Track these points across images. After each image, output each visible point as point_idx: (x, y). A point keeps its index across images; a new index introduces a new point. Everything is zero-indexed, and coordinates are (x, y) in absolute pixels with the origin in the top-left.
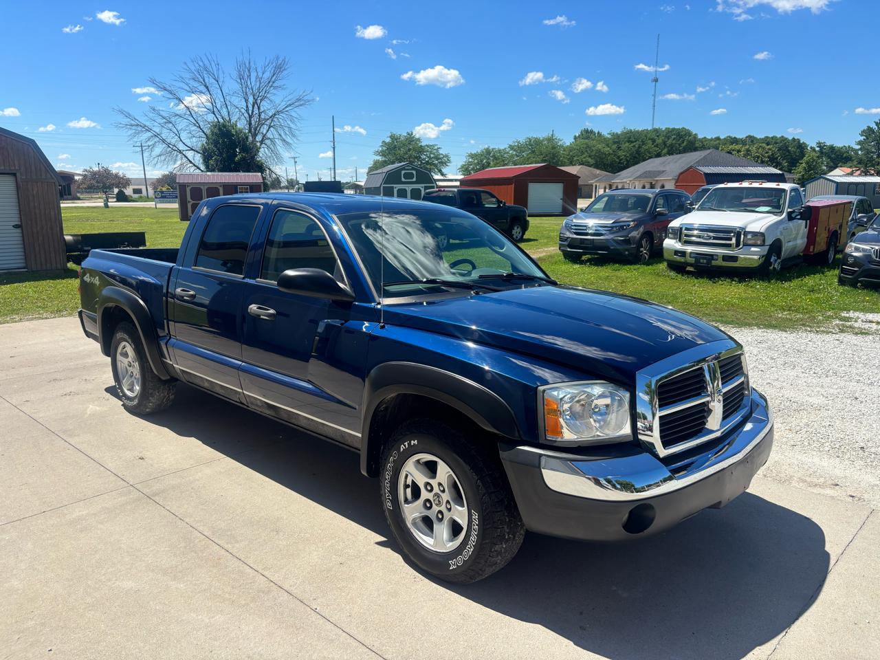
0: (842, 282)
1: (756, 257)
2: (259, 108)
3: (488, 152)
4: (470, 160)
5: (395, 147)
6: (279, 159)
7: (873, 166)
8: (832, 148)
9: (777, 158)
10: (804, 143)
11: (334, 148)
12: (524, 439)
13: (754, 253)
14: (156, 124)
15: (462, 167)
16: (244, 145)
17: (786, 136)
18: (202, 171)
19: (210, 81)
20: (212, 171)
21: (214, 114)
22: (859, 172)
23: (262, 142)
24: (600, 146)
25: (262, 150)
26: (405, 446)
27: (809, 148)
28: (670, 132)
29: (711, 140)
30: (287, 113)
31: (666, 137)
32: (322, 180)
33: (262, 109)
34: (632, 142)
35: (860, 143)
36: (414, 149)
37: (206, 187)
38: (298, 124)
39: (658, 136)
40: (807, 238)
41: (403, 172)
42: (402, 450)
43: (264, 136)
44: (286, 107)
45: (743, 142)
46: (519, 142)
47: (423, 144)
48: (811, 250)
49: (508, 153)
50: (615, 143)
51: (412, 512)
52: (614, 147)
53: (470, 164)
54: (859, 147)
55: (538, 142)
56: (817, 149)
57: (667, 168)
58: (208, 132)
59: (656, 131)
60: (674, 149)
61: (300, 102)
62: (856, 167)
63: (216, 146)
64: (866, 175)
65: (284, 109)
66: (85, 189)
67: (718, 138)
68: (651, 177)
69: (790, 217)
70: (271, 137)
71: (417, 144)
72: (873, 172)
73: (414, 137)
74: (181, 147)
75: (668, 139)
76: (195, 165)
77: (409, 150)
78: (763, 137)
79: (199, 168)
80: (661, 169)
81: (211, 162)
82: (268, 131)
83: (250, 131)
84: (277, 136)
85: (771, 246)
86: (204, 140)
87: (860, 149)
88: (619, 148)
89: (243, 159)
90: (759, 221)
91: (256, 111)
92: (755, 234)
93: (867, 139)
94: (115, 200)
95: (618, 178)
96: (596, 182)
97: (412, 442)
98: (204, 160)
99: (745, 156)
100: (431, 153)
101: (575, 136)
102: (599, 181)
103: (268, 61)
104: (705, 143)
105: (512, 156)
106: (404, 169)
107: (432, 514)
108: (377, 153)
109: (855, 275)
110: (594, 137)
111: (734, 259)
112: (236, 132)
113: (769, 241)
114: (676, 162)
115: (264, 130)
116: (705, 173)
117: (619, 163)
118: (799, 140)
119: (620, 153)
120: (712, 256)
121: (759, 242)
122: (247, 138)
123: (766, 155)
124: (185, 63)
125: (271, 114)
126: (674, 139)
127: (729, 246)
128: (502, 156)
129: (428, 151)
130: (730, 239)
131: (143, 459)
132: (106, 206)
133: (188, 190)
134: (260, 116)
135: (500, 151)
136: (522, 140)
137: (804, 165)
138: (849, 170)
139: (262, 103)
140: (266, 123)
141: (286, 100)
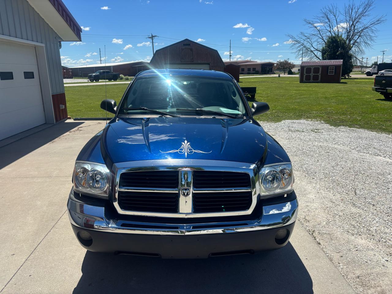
2: (354, 27)
6: (362, 52)
14: (302, 40)
16: (344, 46)
18: (320, 60)
19: (331, 16)
20: (325, 59)
21: (330, 32)
23: (354, 44)
25: (353, 48)
30: (370, 28)
33: (356, 28)
37: (313, 67)
38: (376, 34)
43: (355, 41)
44: (370, 25)
58: (326, 41)
61: (379, 21)
63: (328, 48)
65: (368, 26)
66: (276, 69)
70: (360, 41)
74: (312, 49)
76: (317, 57)
79: (319, 59)
81: (325, 55)
82: (358, 38)
83: (347, 39)
86: (324, 45)
89: (341, 53)
94: (287, 74)
98: (322, 55)
103: (362, 3)
112: (340, 40)
115: (356, 38)
122: (345, 42)
124: (321, 10)
125: (361, 30)
132: (279, 76)
133: (305, 69)
134: (354, 31)
139: (357, 24)
140: (357, 34)
141: (371, 21)
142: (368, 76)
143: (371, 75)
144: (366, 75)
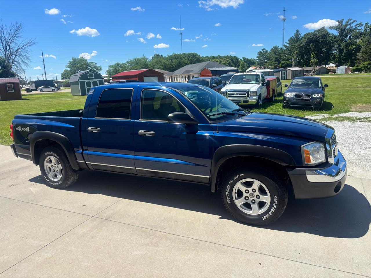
0: (284, 107)
1: (255, 100)
2: (9, 47)
3: (118, 64)
4: (111, 68)
5: (75, 63)
7: (263, 65)
8: (248, 59)
9: (231, 64)
10: (238, 58)
11: (44, 65)
12: (297, 165)
13: (254, 99)
15: (107, 71)
16: (4, 64)
17: (231, 55)
22: (258, 68)
23: (12, 63)
24: (164, 61)
25: (13, 67)
26: (237, 177)
27: (240, 60)
28: (190, 55)
29: (205, 57)
30: (24, 49)
31: (188, 56)
32: (39, 80)
33: (11, 47)
34: (177, 59)
35: (257, 57)
36: (85, 64)
38: (30, 54)
39: (185, 56)
40: (267, 92)
41: (88, 74)
42: (235, 179)
43: (13, 60)
44: (23, 46)
45: (217, 58)
46: (131, 60)
47: (88, 62)
48: (269, 97)
49: (126, 65)
50: (170, 59)
51: (239, 203)
52: (170, 61)
53: (110, 70)
54: (257, 59)
55: (139, 60)
56: (243, 60)
57: (194, 69)
59: (184, 54)
60: (192, 61)
61: (30, 44)
62: (257, 66)
64: (261, 69)
65: (22, 47)
67: (208, 57)
68: (188, 73)
69: (263, 85)
70: (17, 60)
71: (86, 62)
72: (263, 68)
73: (84, 59)
75: (190, 57)
77: (82, 65)
78: (223, 56)
80: (191, 69)
82: (15, 57)
83: (6, 58)
84: (20, 60)
85: (259, 96)
87: (258, 59)
88: (172, 61)
89: (4, 71)
90: (254, 87)
91: (8, 48)
92: (253, 92)
93: (260, 55)
95: (175, 73)
96: (166, 76)
97: (241, 175)
99: (220, 63)
100: (92, 66)
101: (152, 57)
102: (167, 75)
103: (12, 25)
104: (203, 59)
105: (128, 66)
106: (88, 73)
107: (249, 202)
108: (67, 67)
109: (289, 104)
110: (160, 57)
111: (247, 101)
113: (258, 94)
114: (197, 66)
115: (13, 57)
116: (211, 70)
117: (173, 68)
118: (236, 57)
119: (173, 64)
120: (239, 101)
121: (255, 95)
122: (5, 61)
123: (227, 63)
125: (16, 50)
126: (192, 57)
127: (245, 97)
128: (124, 66)
129: (91, 65)
130: (245, 94)
131: (85, 206)
134: (10, 50)
135: (123, 64)
136: (132, 59)
137: (241, 66)
138: (255, 67)
139: (11, 45)
140: (14, 54)
141: (23, 43)
142: (28, 92)
143: (31, 92)
144: (26, 92)
